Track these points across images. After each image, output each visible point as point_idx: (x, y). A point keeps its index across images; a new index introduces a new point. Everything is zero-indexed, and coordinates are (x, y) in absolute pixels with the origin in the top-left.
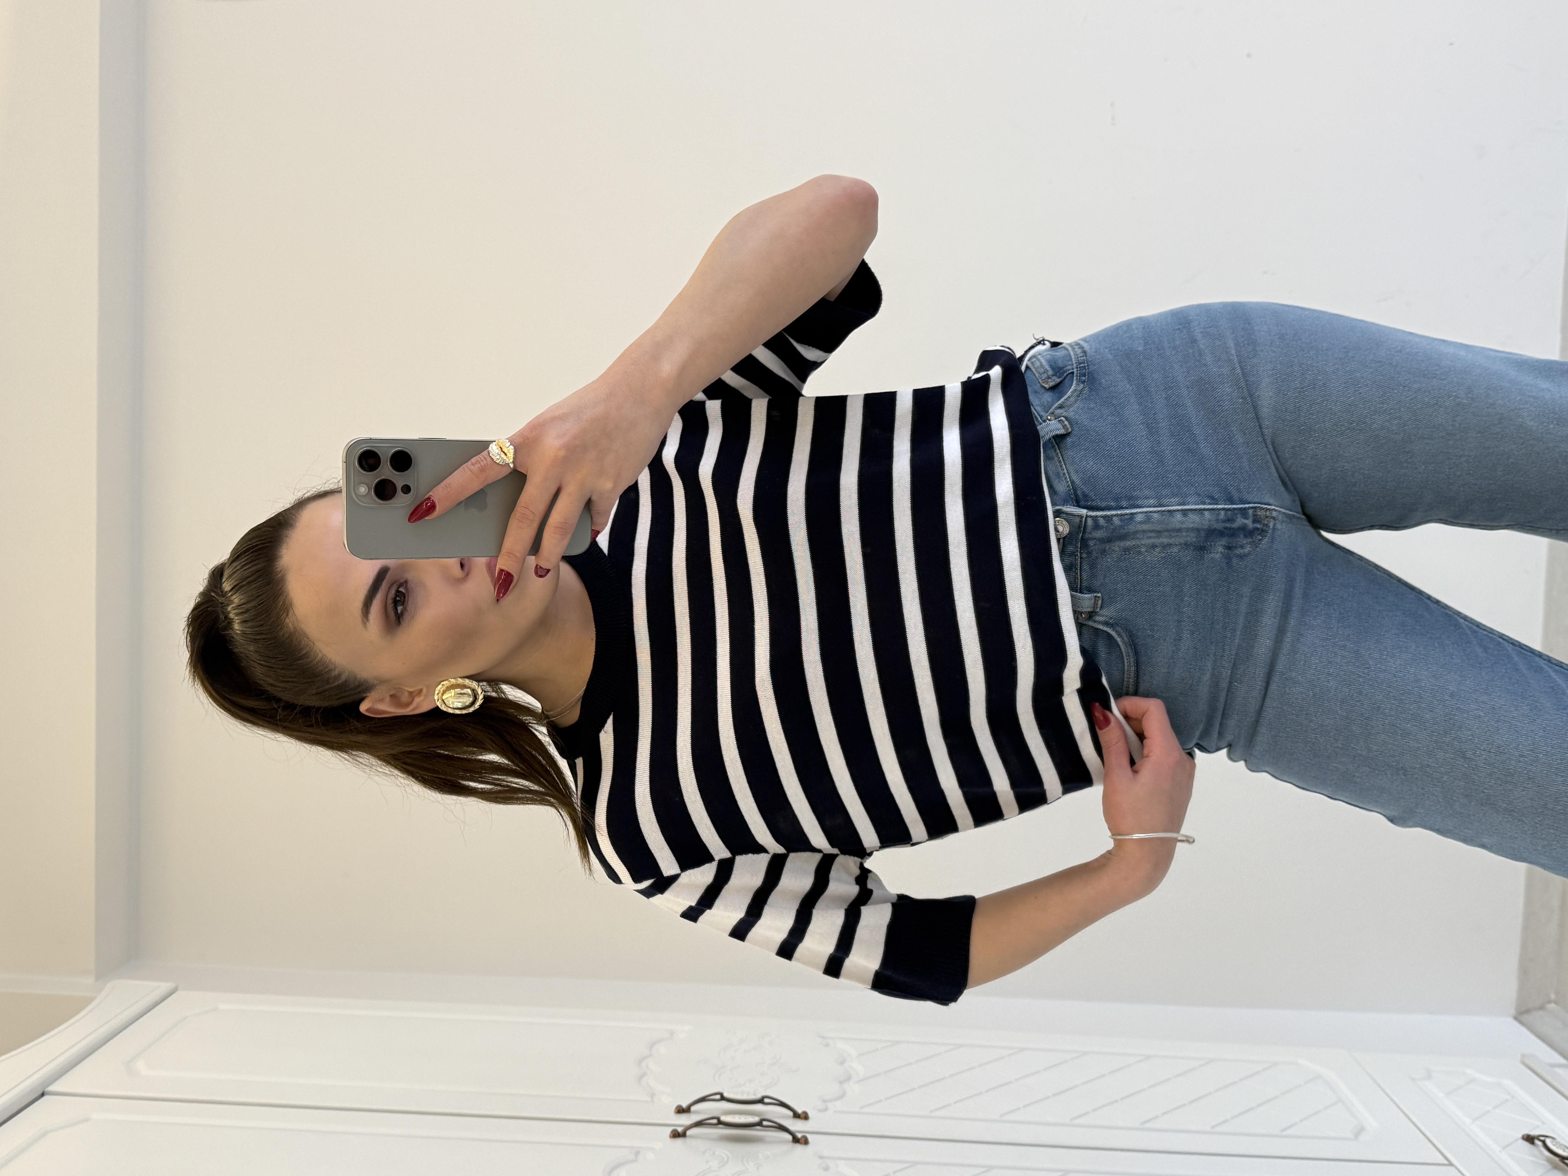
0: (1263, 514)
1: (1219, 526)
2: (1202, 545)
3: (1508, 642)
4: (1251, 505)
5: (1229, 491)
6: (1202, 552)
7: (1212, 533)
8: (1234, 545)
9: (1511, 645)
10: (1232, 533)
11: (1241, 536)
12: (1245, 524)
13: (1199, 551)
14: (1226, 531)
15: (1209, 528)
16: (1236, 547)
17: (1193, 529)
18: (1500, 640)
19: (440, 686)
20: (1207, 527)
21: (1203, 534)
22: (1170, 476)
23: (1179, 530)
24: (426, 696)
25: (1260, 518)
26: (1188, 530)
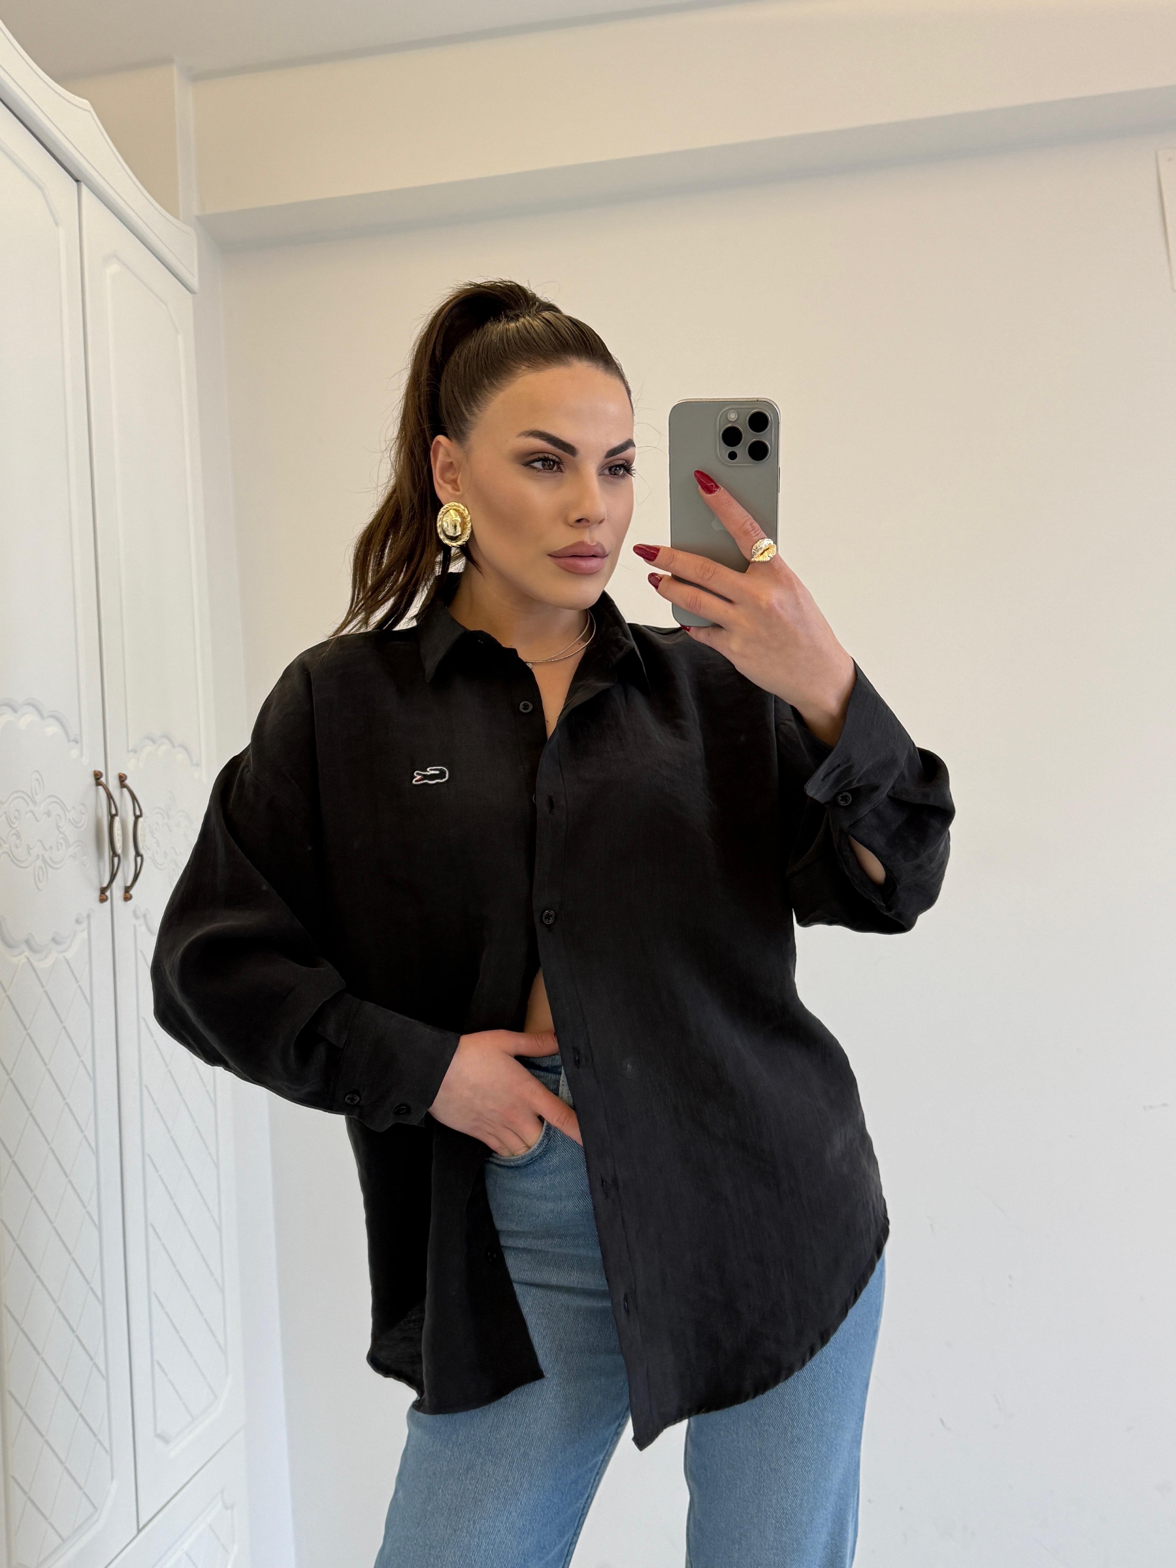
3: (586, 1503)
9: (582, 1506)
18: (586, 1496)
19: (463, 507)
24: (452, 495)
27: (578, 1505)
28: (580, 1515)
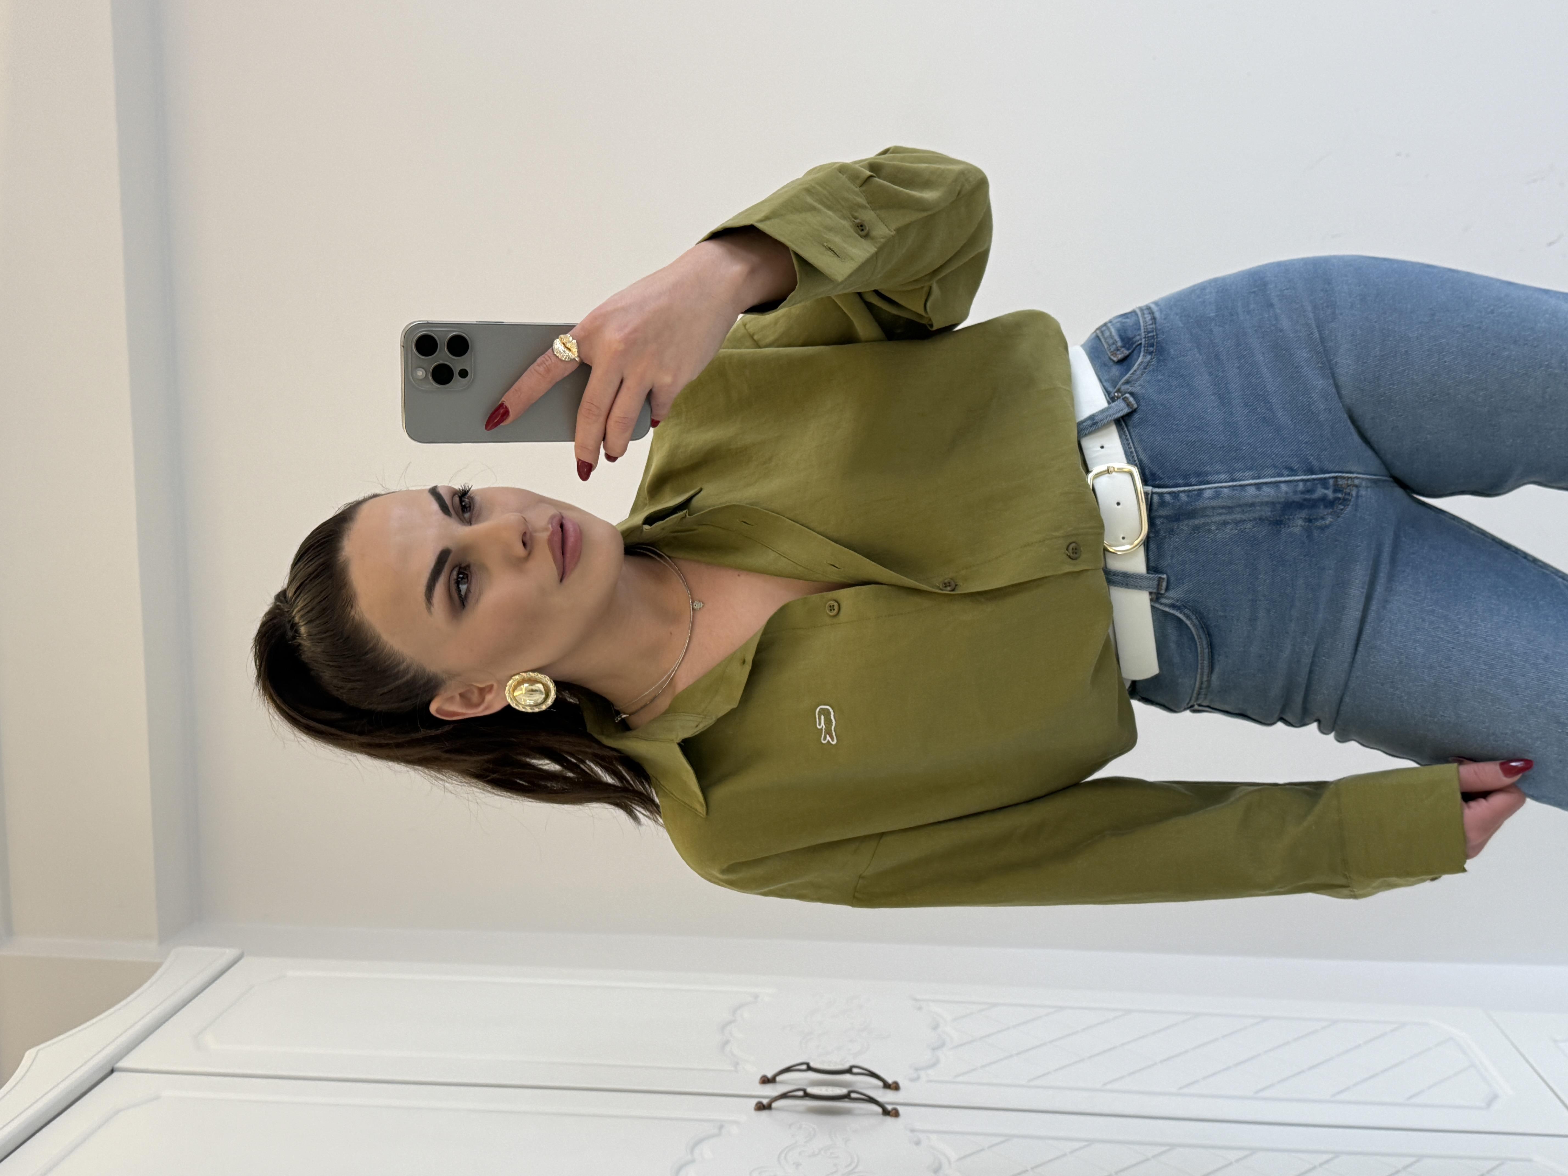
0: (1344, 483)
1: (1298, 498)
2: (1278, 518)
4: (1333, 474)
5: (1309, 461)
6: (1278, 527)
7: (1289, 507)
8: (1315, 517)
10: (1313, 504)
11: (1322, 507)
12: (1325, 494)
13: (1274, 525)
14: (1305, 503)
15: (1286, 501)
16: (1316, 519)
17: (1267, 503)
19: (511, 681)
20: (1283, 500)
21: (1278, 507)
22: (1244, 448)
23: (1252, 505)
24: (497, 693)
25: (1342, 487)
26: (1262, 504)
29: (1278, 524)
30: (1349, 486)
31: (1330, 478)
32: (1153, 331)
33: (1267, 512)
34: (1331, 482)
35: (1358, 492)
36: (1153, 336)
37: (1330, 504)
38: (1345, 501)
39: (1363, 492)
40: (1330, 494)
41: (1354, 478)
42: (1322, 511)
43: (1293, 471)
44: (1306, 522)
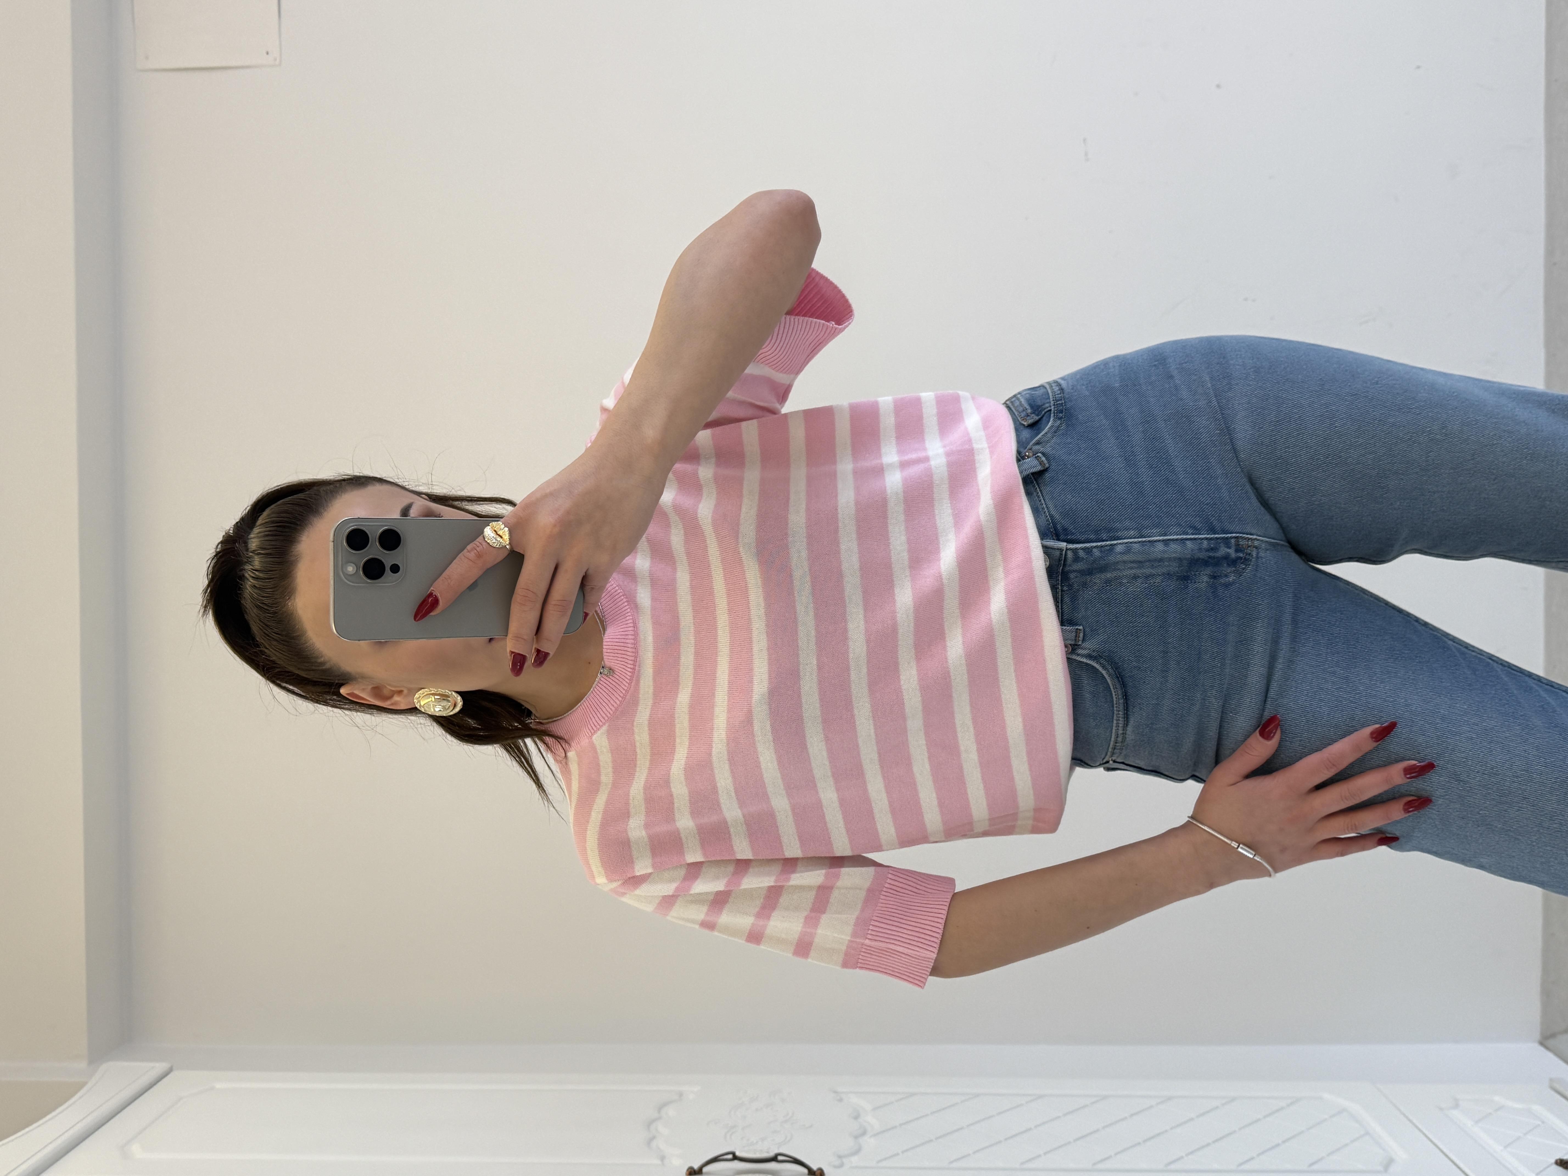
0: (1245, 544)
1: (1202, 555)
2: (1185, 574)
3: (1497, 663)
4: (1234, 535)
5: (1211, 521)
6: (1186, 582)
7: (1195, 563)
8: (1219, 574)
9: (1500, 666)
10: (1216, 562)
11: (1225, 565)
12: (1228, 553)
13: (1182, 580)
14: (1209, 560)
15: (1192, 558)
16: (1220, 576)
17: (1175, 559)
18: (1490, 661)
19: (421, 692)
20: (1189, 556)
21: (1185, 563)
22: (1151, 507)
23: (1161, 560)
24: (406, 697)
25: (1243, 548)
26: (1170, 559)
27: (1499, 670)
28: (1509, 669)
29: (1185, 580)
30: (1249, 547)
31: (1231, 538)
32: (1061, 400)
33: (1174, 568)
34: (1233, 541)
35: (1258, 553)
36: (1062, 403)
37: (1233, 562)
38: (1246, 561)
39: (1262, 554)
40: (1232, 552)
41: (1254, 539)
42: (1226, 569)
43: (1197, 531)
44: (1211, 578)
